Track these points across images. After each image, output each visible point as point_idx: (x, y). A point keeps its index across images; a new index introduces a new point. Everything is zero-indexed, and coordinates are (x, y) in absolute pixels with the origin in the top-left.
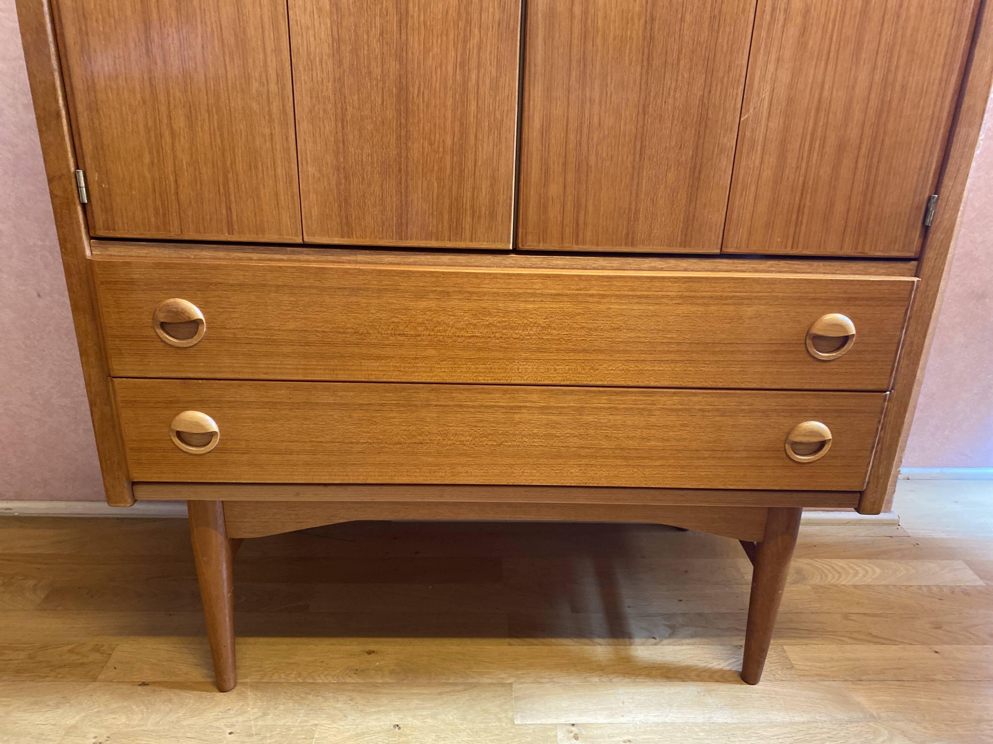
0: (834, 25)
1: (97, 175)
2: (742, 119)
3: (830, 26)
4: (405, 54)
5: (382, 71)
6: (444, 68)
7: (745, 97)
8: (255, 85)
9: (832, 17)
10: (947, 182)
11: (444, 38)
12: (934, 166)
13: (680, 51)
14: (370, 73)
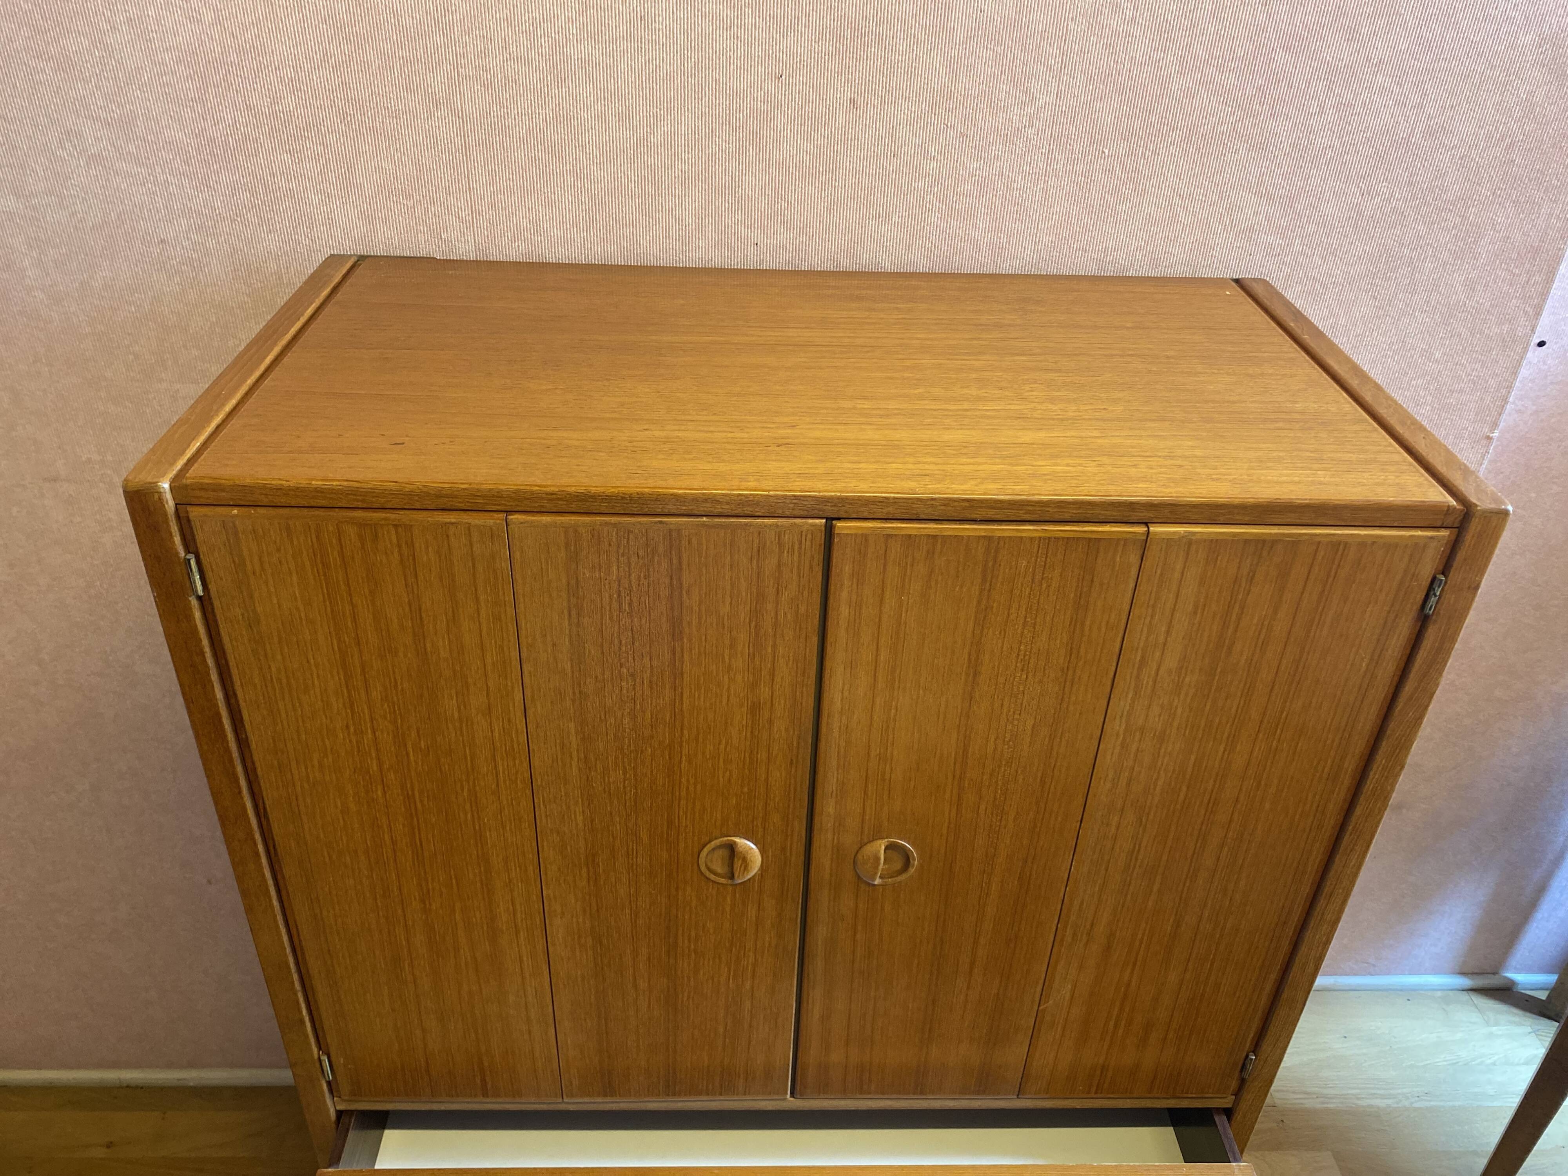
0: (1141, 943)
1: (342, 1059)
2: (1041, 1008)
3: (1137, 943)
4: (673, 972)
5: (649, 984)
6: (716, 980)
7: (1044, 993)
8: (512, 998)
9: (1139, 937)
10: (1266, 1047)
11: (717, 961)
12: (1252, 1035)
13: (972, 964)
14: (636, 987)
